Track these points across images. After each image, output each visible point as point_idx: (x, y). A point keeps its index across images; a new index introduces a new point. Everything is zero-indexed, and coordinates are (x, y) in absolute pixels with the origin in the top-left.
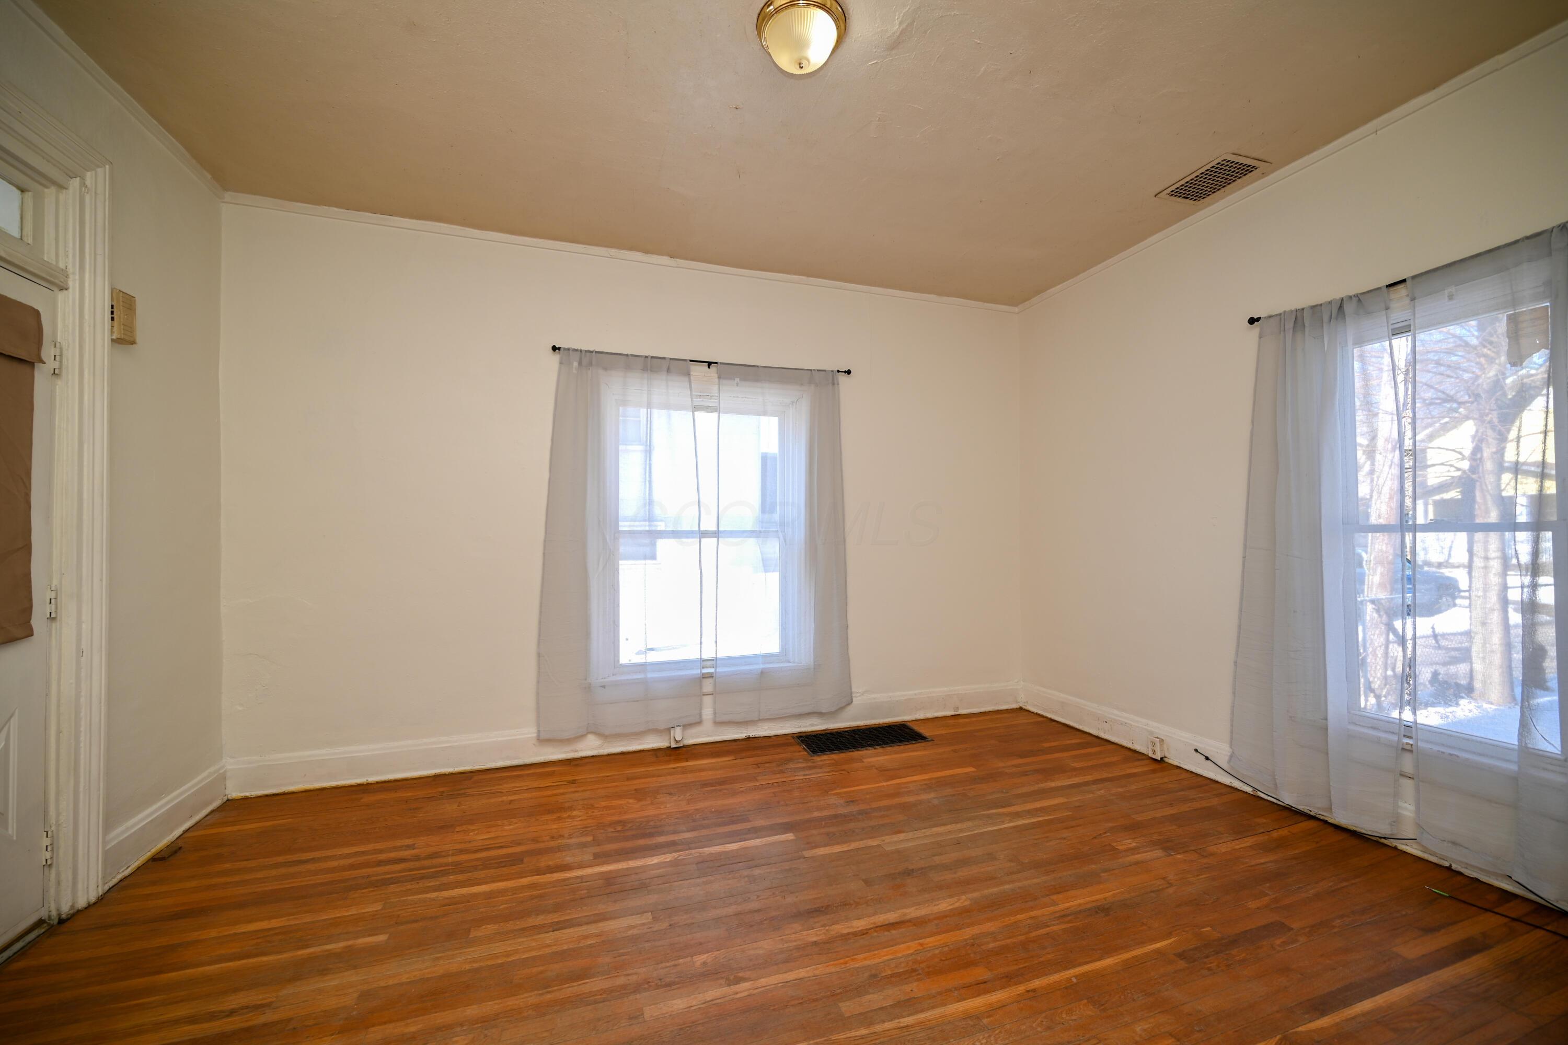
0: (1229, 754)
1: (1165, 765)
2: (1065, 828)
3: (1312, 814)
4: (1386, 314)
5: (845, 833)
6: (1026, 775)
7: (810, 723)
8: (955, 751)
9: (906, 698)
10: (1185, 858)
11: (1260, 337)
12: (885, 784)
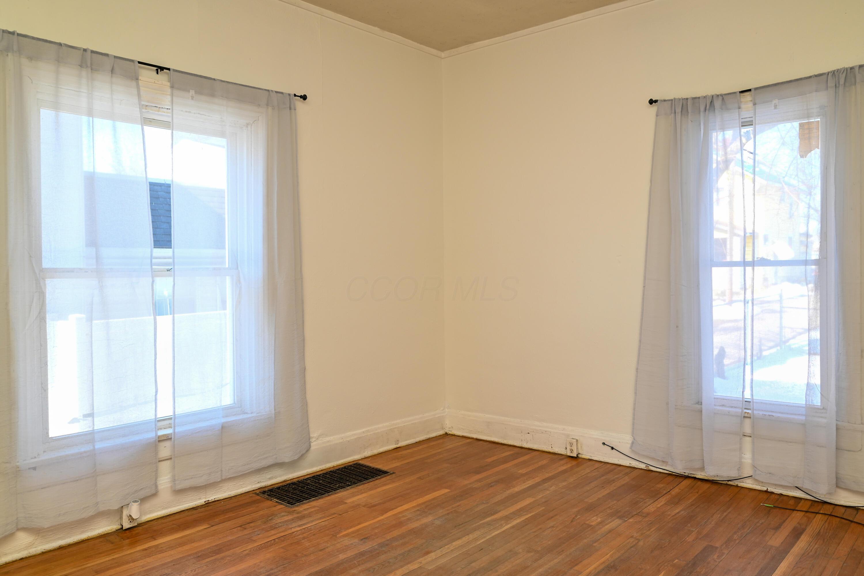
0: (630, 442)
1: (580, 460)
2: (548, 519)
3: (686, 474)
4: (739, 112)
5: (383, 565)
6: (491, 486)
7: (269, 476)
8: (420, 478)
9: (355, 437)
10: (635, 520)
11: (657, 116)
12: (382, 518)
